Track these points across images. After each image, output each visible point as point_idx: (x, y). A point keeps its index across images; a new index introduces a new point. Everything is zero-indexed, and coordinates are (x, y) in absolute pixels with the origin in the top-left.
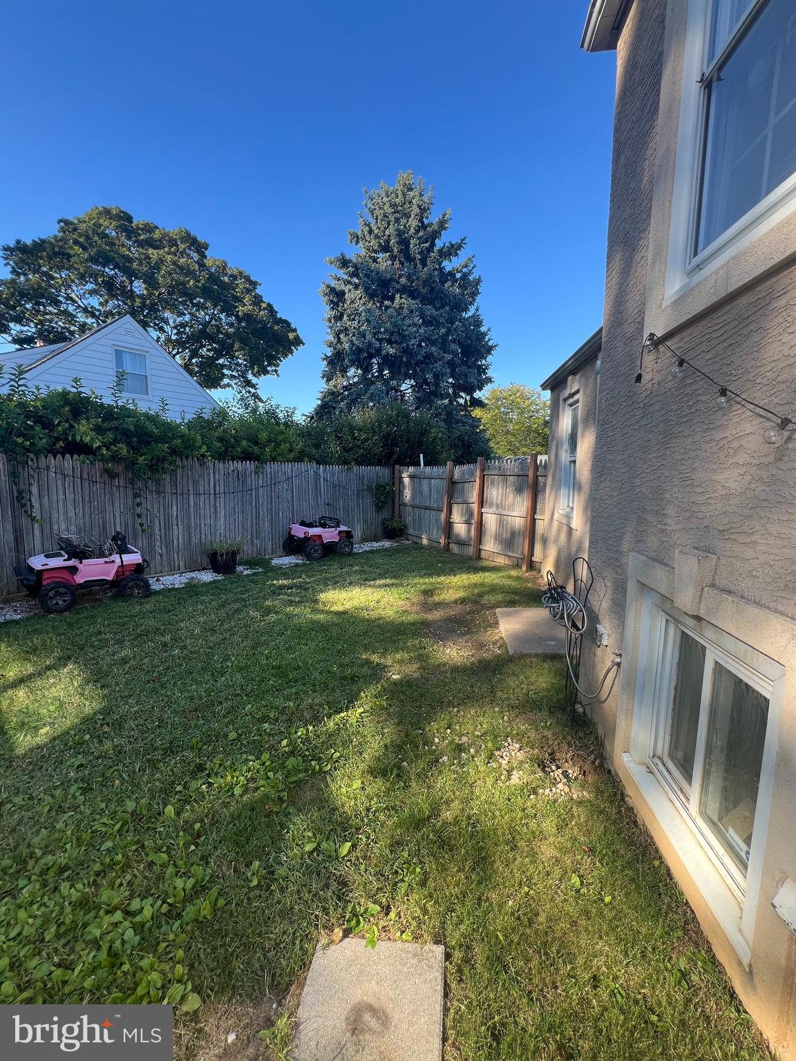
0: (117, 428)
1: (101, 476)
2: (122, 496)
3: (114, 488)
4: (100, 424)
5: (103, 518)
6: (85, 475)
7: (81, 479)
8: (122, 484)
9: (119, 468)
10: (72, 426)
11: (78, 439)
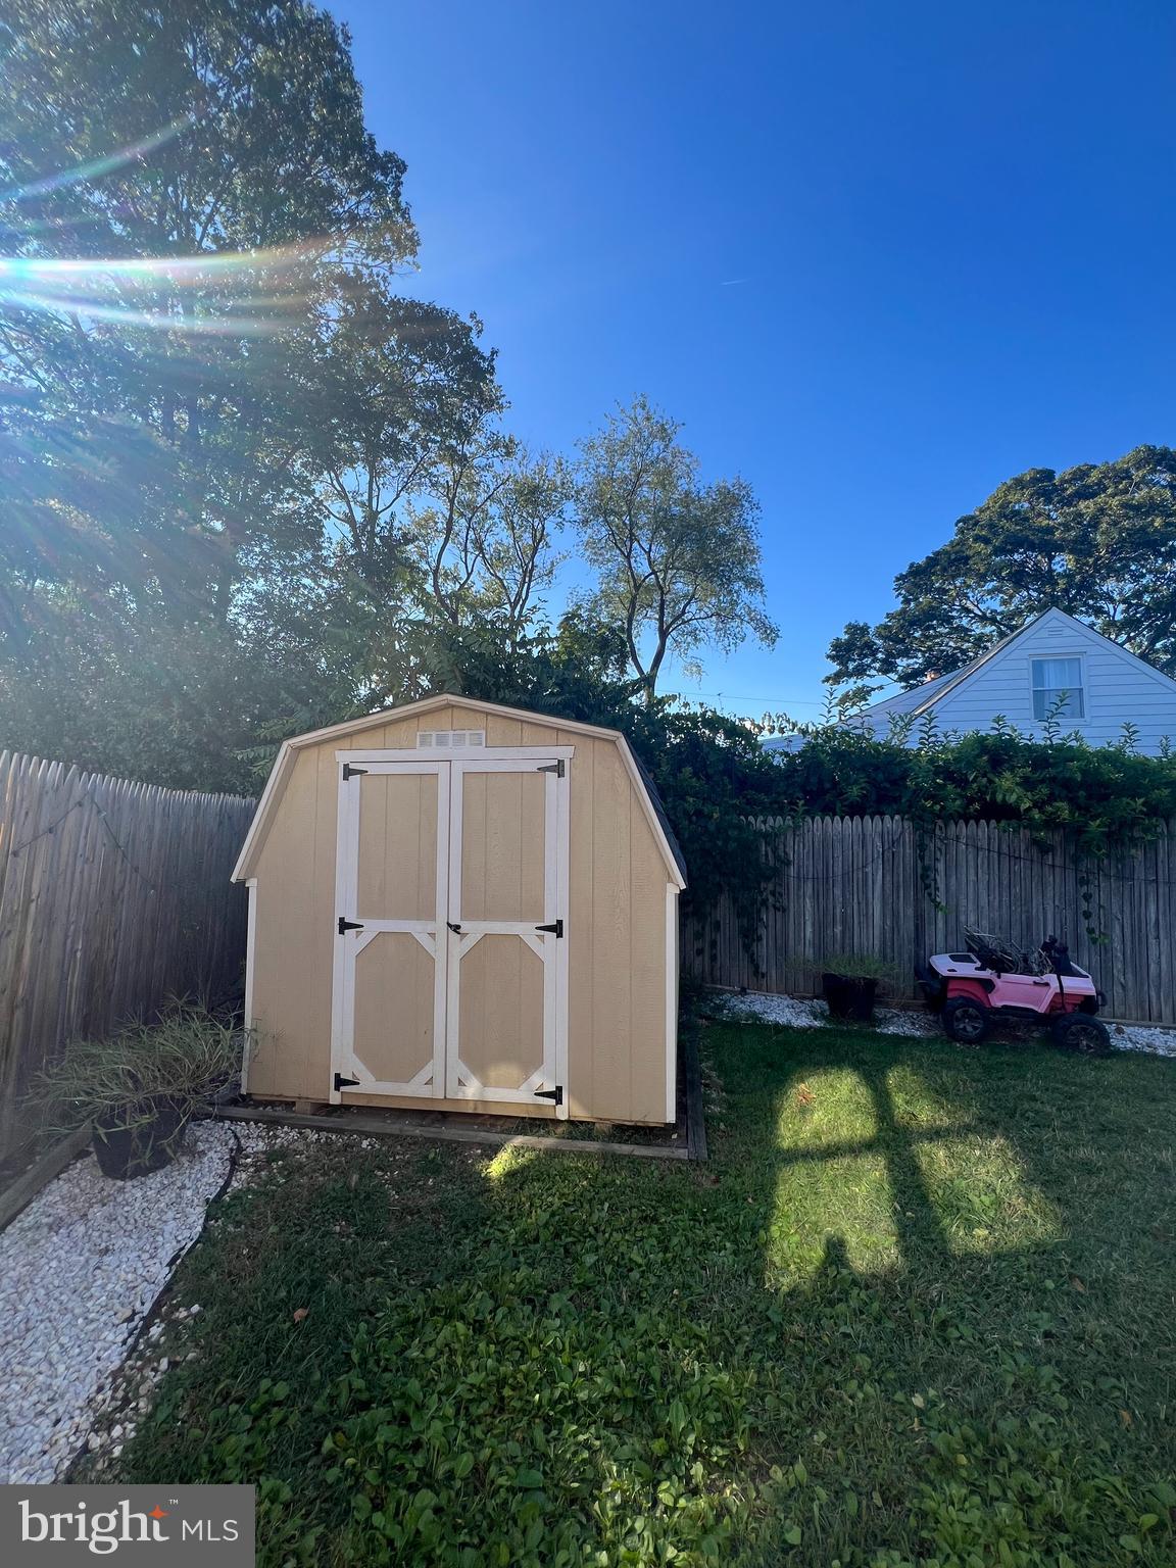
0: (1053, 780)
1: (1027, 850)
2: (1057, 880)
3: (1046, 869)
4: (1030, 774)
5: (1027, 912)
6: (1005, 849)
7: (999, 854)
8: (1059, 861)
9: (1056, 838)
10: (991, 781)
11: (999, 798)
